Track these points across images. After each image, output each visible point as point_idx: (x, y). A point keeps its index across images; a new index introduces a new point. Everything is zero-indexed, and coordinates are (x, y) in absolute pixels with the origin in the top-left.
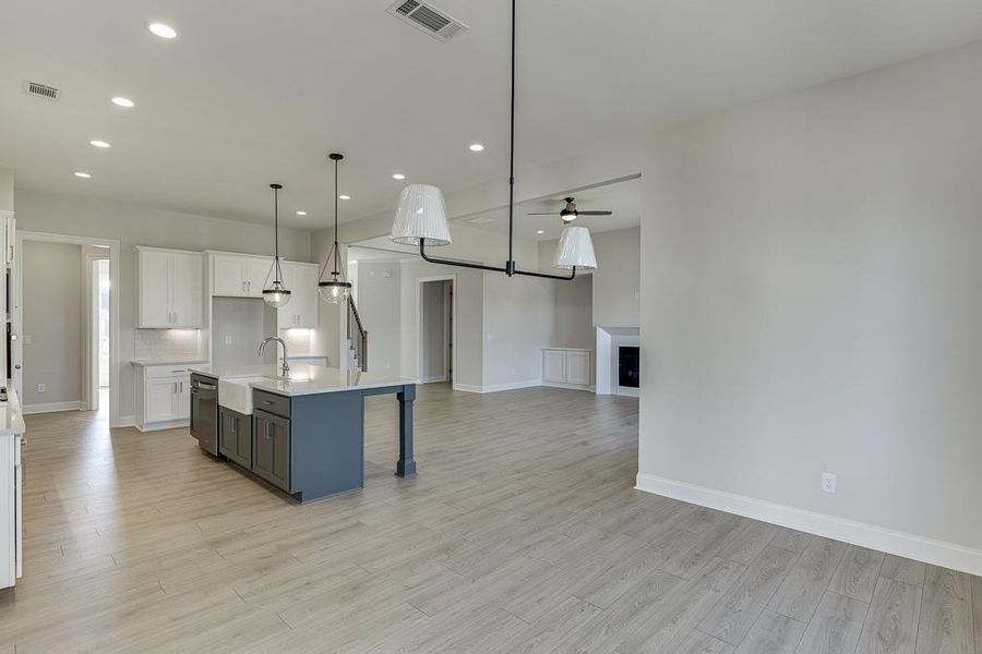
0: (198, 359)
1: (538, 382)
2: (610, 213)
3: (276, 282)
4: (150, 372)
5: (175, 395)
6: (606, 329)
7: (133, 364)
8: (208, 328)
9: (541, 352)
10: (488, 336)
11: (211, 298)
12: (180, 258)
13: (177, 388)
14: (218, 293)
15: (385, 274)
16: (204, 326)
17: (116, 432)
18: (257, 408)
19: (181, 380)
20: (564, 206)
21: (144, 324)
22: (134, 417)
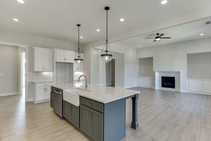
0: (51, 81)
1: (136, 86)
2: (170, 38)
3: (79, 57)
4: (37, 85)
5: (45, 92)
6: (158, 72)
7: (32, 83)
8: (54, 71)
9: (137, 78)
10: (125, 74)
11: (55, 62)
12: (46, 50)
13: (45, 90)
14: (57, 61)
15: (95, 58)
16: (53, 71)
17: (27, 103)
18: (81, 104)
19: (47, 87)
20: (157, 36)
21: (36, 70)
22: (32, 98)
